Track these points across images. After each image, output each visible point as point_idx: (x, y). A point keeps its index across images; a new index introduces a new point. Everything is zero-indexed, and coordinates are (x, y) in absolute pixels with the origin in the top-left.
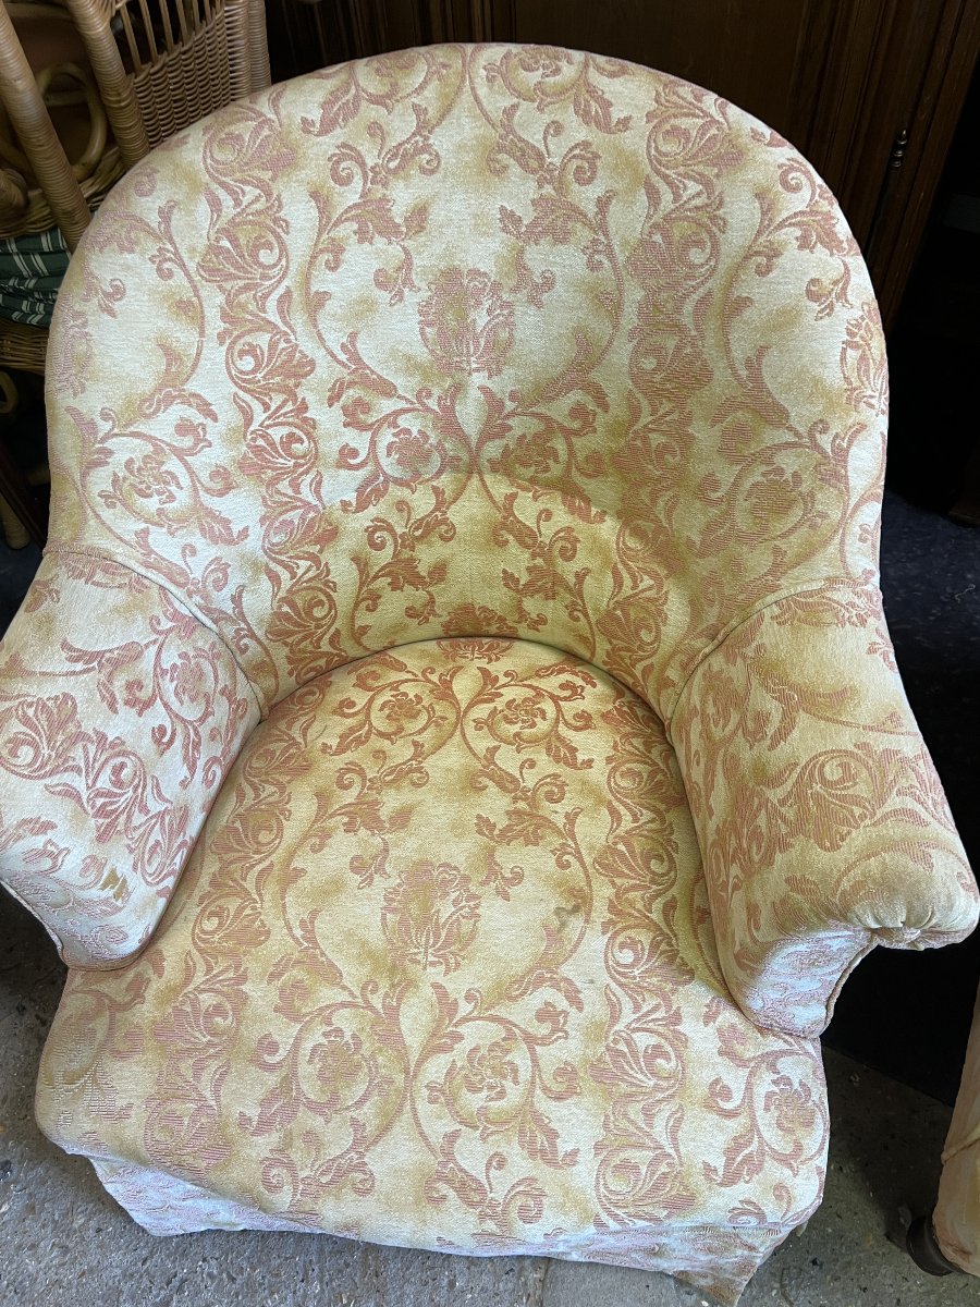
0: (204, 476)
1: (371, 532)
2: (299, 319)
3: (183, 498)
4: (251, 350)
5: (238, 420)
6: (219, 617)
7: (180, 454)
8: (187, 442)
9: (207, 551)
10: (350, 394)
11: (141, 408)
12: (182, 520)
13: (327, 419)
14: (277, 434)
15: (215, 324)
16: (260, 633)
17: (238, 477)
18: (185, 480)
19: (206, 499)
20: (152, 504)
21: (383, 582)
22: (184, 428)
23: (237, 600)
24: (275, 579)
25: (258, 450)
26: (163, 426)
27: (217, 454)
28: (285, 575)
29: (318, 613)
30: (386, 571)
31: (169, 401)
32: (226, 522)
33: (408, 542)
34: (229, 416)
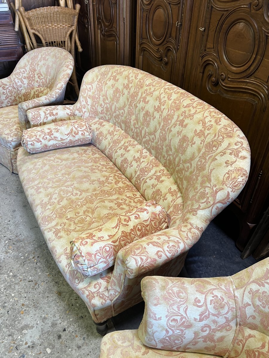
0: (23, 76)
1: (37, 90)
2: (36, 66)
3: (20, 77)
4: (32, 67)
5: (28, 73)
6: (18, 90)
7: (22, 73)
8: (23, 73)
9: (20, 83)
10: (39, 75)
11: (21, 68)
12: (19, 79)
13: (36, 76)
14: (32, 76)
15: (30, 63)
16: (22, 94)
17: (26, 78)
18: (21, 76)
19: (22, 78)
20: (17, 76)
21: (36, 96)
22: (24, 71)
23: (21, 90)
24: (26, 90)
25: (29, 77)
26: (22, 70)
27: (25, 75)
28: (27, 90)
29: (29, 96)
30: (36, 95)
31: (23, 68)
32: (23, 82)
33: (39, 93)
34: (28, 72)
